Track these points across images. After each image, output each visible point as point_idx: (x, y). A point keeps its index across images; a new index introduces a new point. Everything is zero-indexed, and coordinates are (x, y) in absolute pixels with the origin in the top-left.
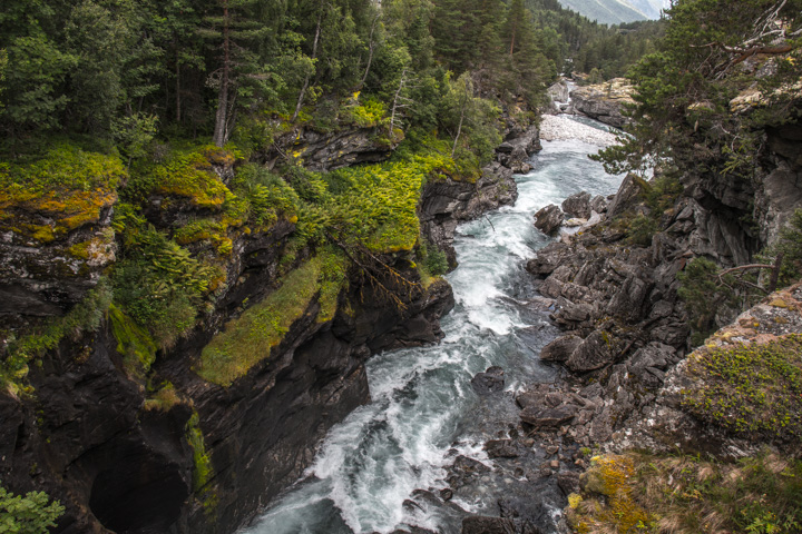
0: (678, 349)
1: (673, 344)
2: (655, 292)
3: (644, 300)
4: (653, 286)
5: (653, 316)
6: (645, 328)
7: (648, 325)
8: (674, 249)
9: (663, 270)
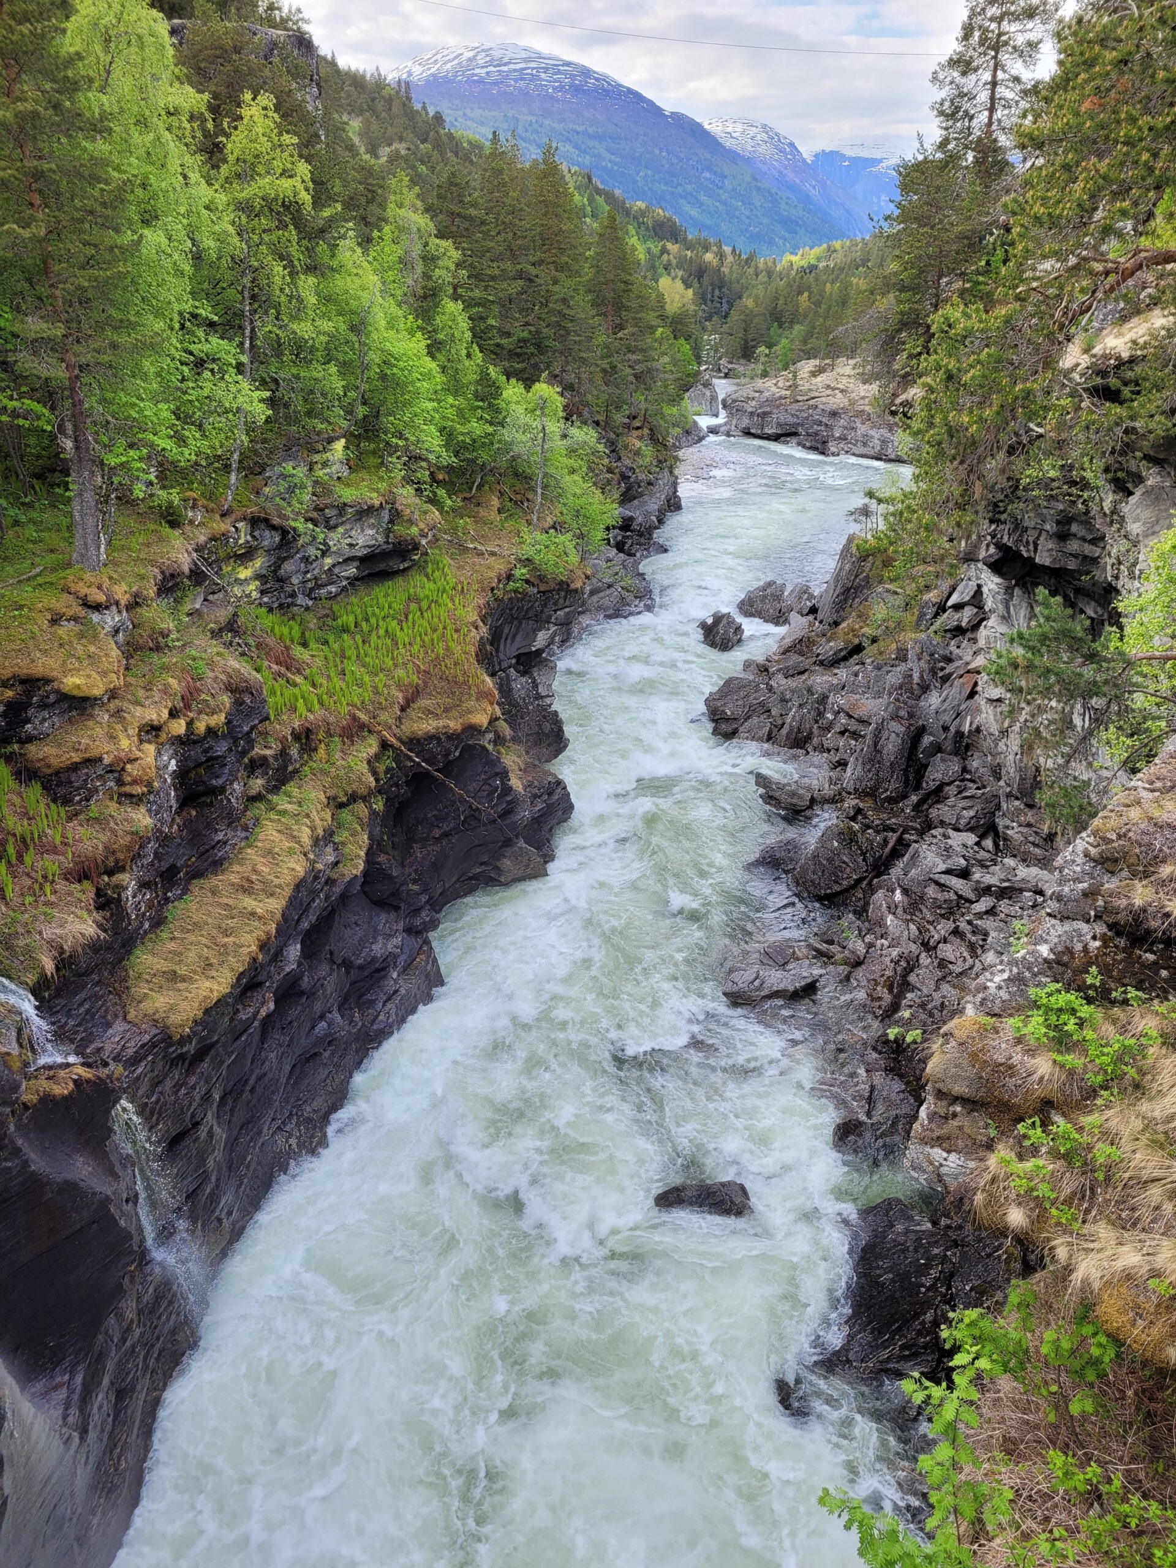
0: (982, 837)
1: (971, 830)
2: (927, 740)
3: (909, 759)
4: (922, 731)
5: (928, 785)
6: (917, 807)
7: (921, 802)
8: (949, 660)
9: (934, 700)
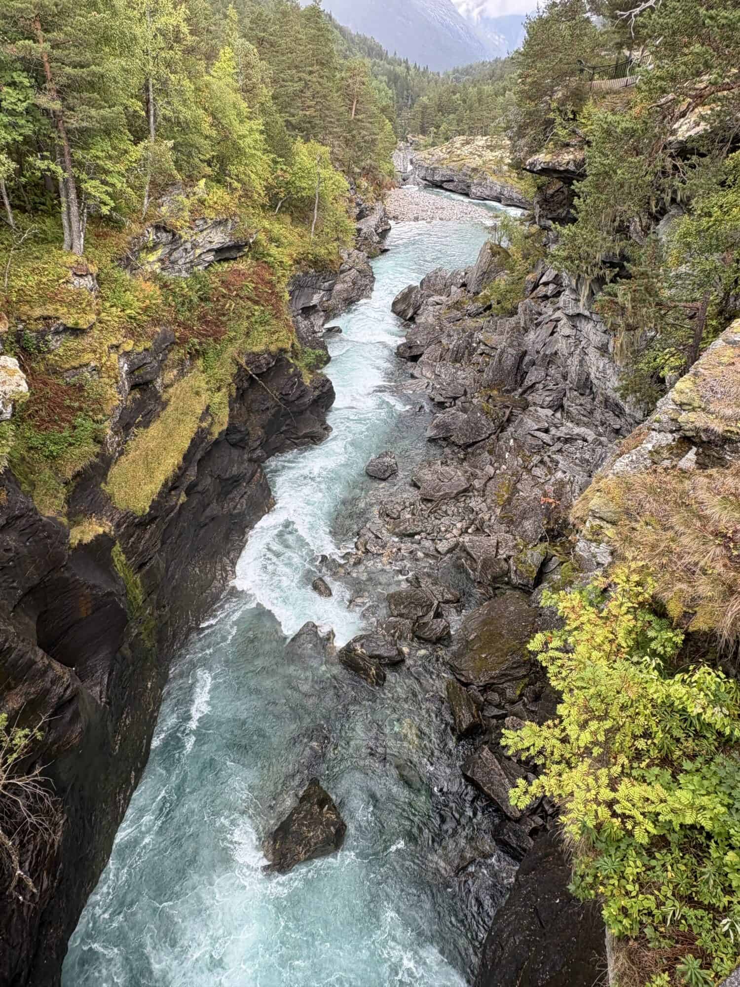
0: (555, 411)
1: (550, 407)
2: (527, 359)
3: (518, 369)
4: (525, 353)
5: (528, 382)
6: (521, 395)
7: (524, 392)
8: (540, 314)
9: (531, 336)
